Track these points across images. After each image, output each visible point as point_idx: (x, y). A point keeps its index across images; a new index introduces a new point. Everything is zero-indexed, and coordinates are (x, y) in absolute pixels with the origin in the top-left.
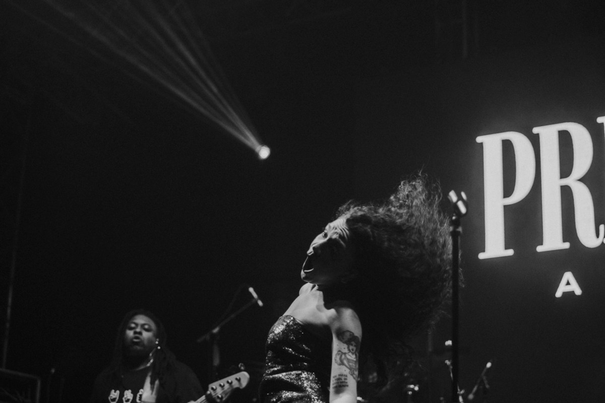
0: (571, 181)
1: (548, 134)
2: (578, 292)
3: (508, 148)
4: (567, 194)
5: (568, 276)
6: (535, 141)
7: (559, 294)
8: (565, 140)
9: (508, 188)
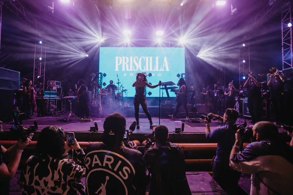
0: (126, 63)
1: (124, 58)
2: (126, 76)
3: (119, 59)
4: (125, 65)
5: (125, 74)
6: (122, 58)
7: (124, 76)
8: (126, 59)
9: (119, 63)
